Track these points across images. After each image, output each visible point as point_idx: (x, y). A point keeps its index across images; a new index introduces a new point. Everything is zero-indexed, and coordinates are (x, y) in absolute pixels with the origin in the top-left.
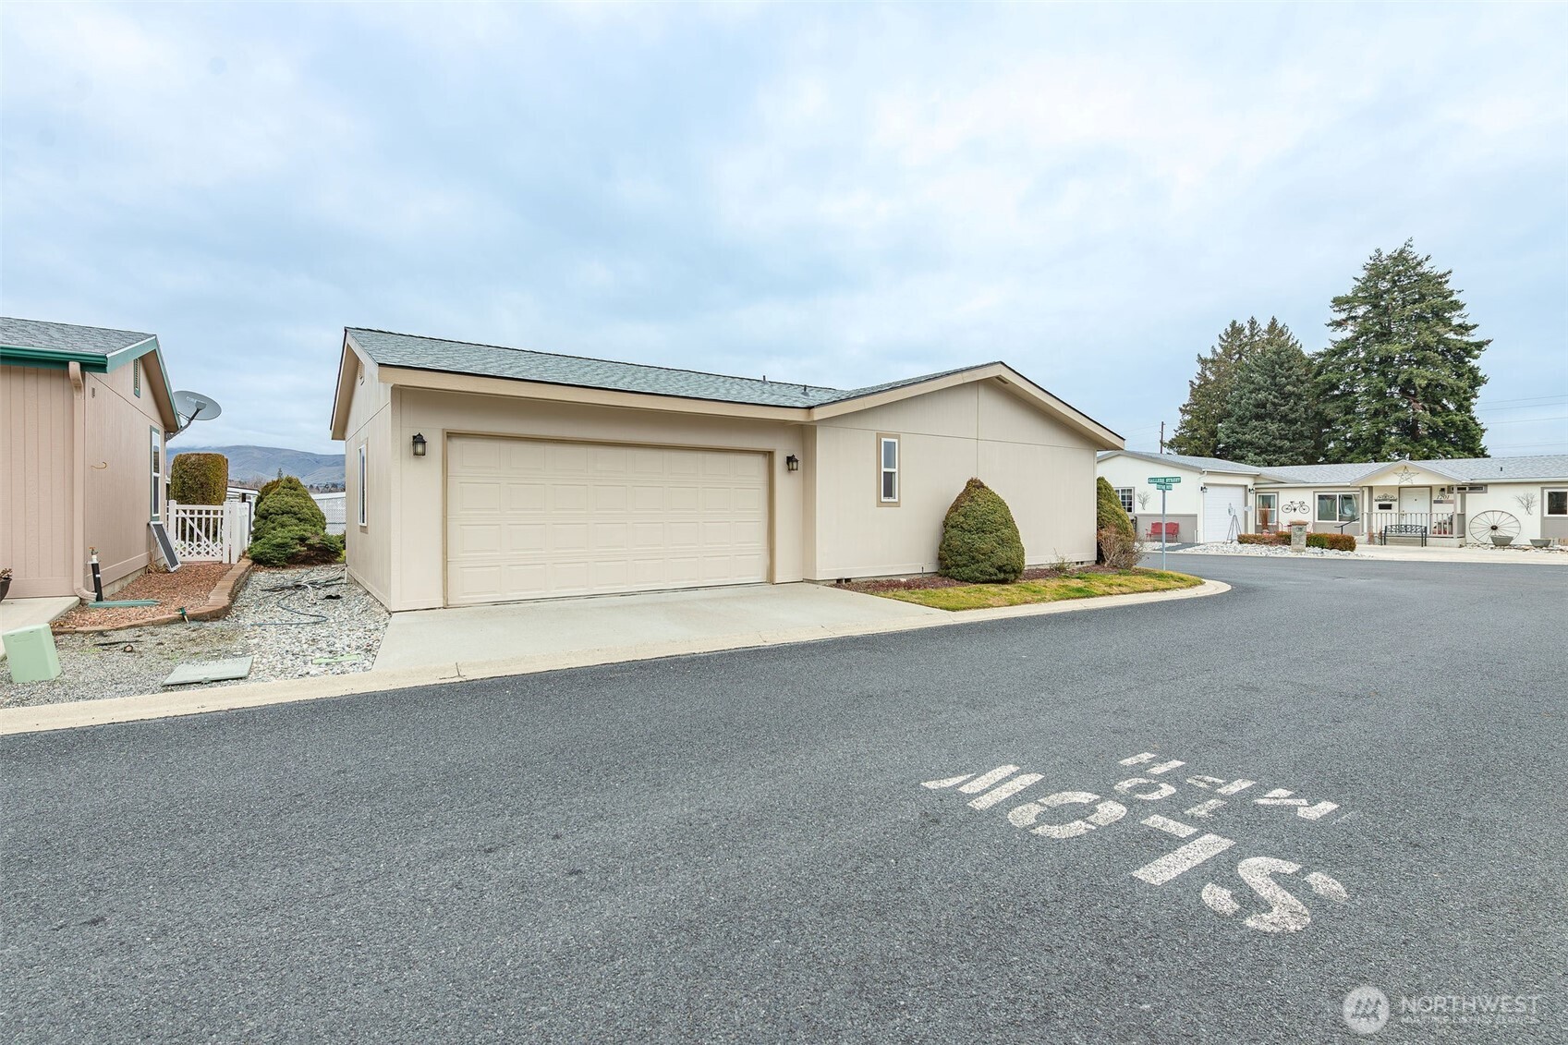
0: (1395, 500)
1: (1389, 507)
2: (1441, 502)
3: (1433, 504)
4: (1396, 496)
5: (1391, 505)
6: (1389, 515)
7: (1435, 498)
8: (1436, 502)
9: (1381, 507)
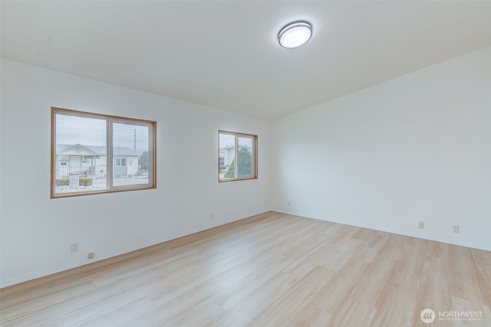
0: (68, 161)
1: (65, 164)
2: (85, 162)
3: (82, 163)
4: (68, 159)
5: (66, 163)
6: (64, 168)
7: (83, 160)
8: (83, 162)
9: (62, 164)
